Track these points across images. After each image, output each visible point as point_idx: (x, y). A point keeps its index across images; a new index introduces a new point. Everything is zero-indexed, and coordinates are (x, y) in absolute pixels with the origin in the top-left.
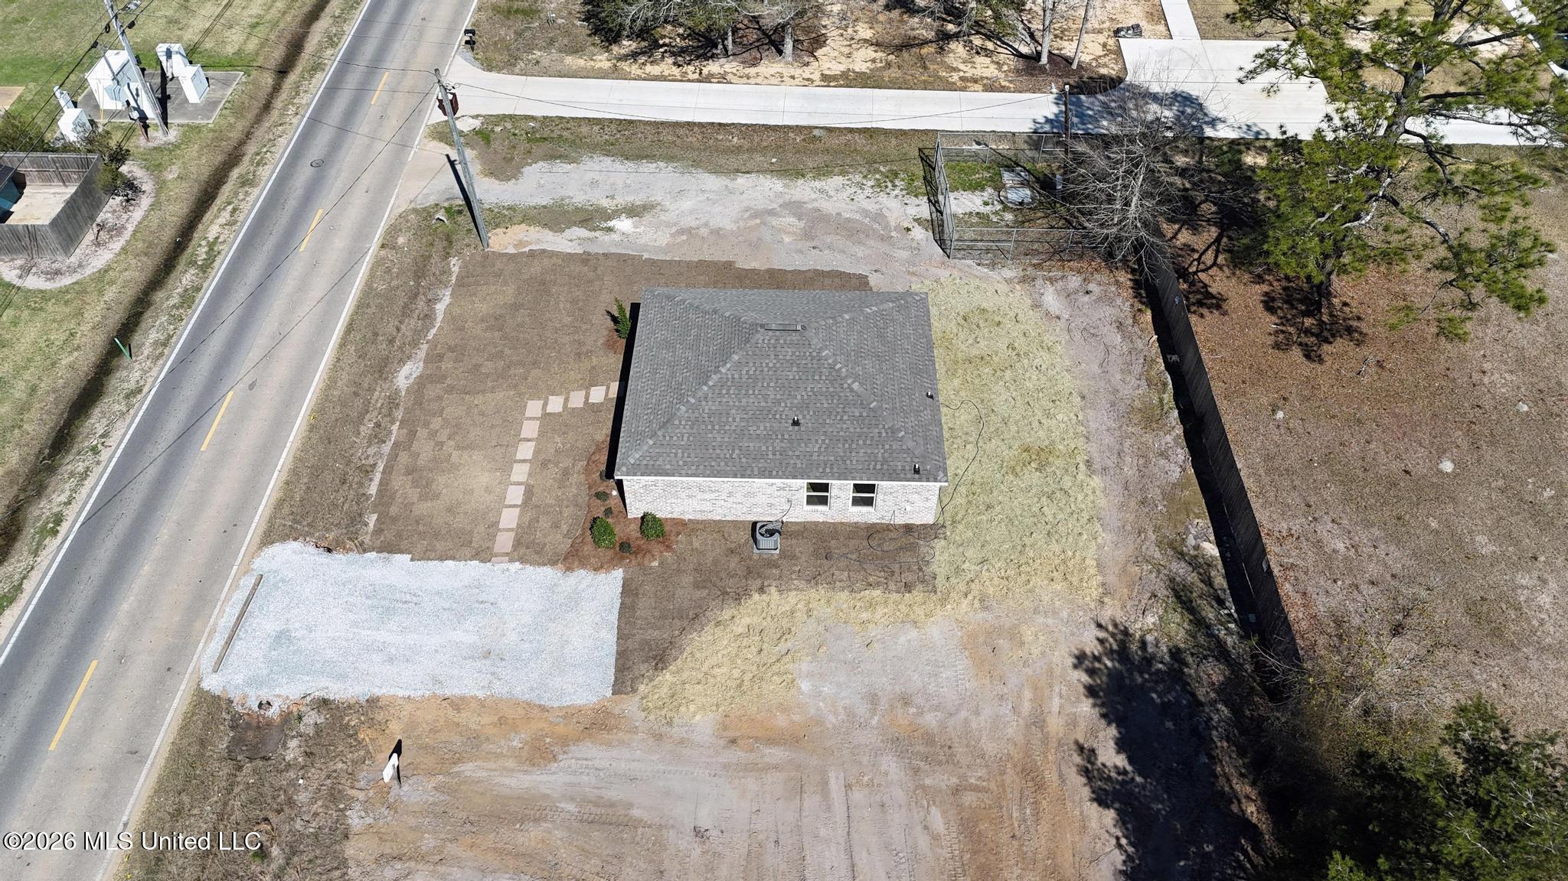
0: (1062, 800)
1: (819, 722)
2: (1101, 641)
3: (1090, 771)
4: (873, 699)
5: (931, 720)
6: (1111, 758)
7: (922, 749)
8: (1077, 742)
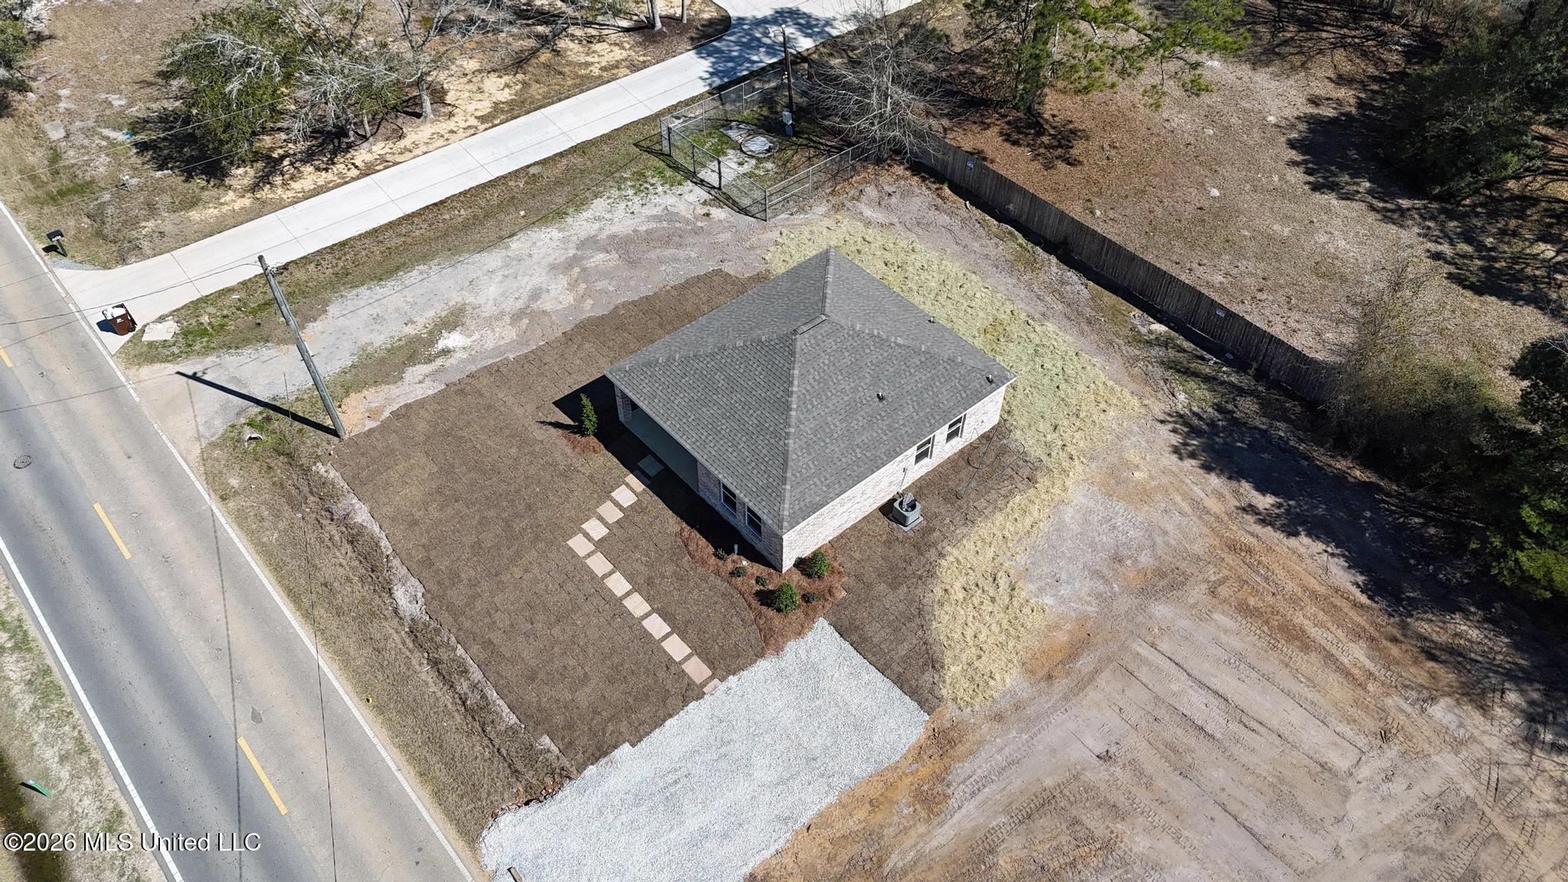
0: (1270, 549)
1: (1086, 617)
2: (1174, 431)
3: (1265, 520)
4: (1096, 574)
5: (1145, 559)
6: (1265, 502)
7: (1162, 583)
8: (1238, 508)
